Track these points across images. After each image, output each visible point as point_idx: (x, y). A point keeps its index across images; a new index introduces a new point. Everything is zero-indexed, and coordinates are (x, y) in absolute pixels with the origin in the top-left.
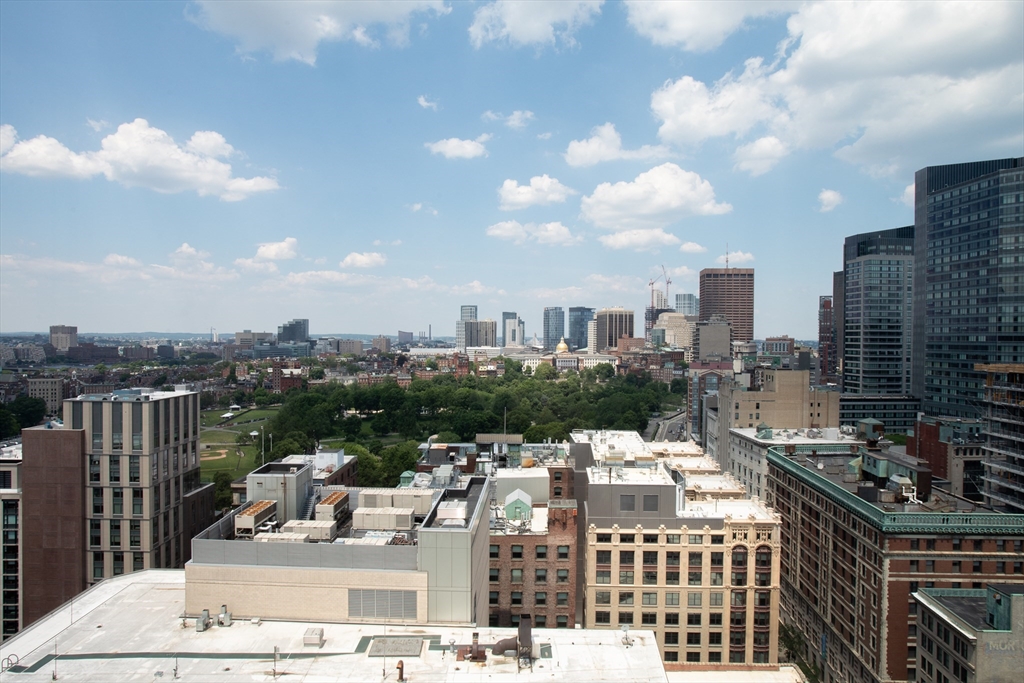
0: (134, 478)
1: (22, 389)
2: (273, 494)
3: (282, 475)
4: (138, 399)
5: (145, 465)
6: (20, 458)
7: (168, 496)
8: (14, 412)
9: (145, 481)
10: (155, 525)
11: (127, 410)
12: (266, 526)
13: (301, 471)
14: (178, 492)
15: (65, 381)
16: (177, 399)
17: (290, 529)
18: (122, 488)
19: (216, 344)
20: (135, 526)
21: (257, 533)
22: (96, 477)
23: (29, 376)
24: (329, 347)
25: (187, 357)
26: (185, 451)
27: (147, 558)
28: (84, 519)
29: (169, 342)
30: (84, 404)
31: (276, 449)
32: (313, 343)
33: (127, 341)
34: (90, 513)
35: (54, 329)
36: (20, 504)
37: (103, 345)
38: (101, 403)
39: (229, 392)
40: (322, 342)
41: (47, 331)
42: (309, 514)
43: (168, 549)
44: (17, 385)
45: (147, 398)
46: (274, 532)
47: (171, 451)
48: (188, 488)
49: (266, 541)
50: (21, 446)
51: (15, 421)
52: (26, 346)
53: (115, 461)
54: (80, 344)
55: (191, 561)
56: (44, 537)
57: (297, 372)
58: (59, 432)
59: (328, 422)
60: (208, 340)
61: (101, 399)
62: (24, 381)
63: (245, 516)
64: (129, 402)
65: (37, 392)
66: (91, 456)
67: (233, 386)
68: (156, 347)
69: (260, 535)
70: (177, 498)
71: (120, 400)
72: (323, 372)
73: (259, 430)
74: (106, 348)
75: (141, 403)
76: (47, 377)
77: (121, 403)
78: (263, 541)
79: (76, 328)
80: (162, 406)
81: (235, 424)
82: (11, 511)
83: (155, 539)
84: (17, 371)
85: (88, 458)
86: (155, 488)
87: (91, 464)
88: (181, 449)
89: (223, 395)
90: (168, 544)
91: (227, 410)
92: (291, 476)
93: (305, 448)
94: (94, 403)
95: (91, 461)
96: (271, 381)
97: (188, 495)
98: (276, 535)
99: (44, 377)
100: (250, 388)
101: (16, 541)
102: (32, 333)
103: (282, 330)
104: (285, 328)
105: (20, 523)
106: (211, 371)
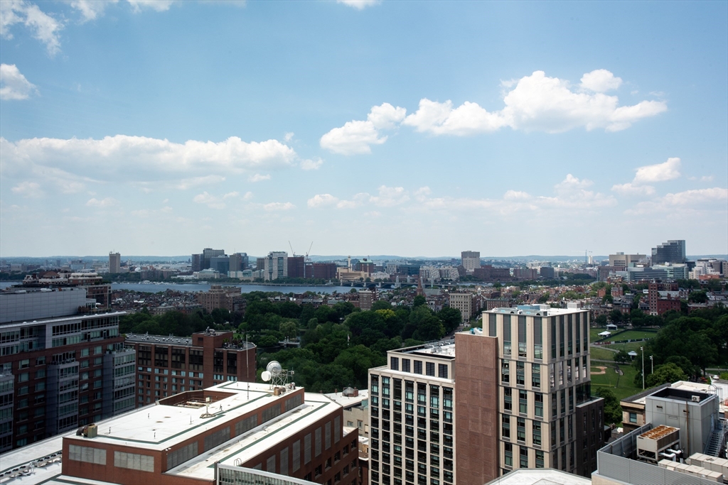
0: (536, 384)
1: (445, 301)
2: (675, 421)
3: (685, 403)
4: (538, 314)
5: (544, 372)
6: (454, 356)
7: (563, 405)
8: (441, 319)
9: (544, 388)
10: (553, 429)
11: (530, 322)
12: (670, 453)
13: (704, 402)
14: (571, 402)
15: (474, 296)
16: (570, 315)
17: (698, 463)
18: (526, 391)
19: (591, 266)
20: (536, 426)
21: (661, 458)
22: (506, 378)
23: (449, 291)
24: (709, 270)
25: (565, 278)
26: (577, 364)
27: (547, 457)
28: (498, 412)
29: (550, 263)
30: (497, 316)
31: (658, 372)
32: (691, 265)
33: (516, 263)
34: (502, 409)
35: (464, 254)
36: (454, 391)
37: (498, 267)
38: (510, 315)
39: (605, 312)
40: (702, 264)
41: (459, 256)
42: (718, 450)
43: (564, 454)
44: (442, 298)
45: (545, 313)
46: (678, 461)
47: (566, 363)
48: (580, 400)
49: (672, 469)
50: (454, 345)
51: (442, 325)
52: (446, 268)
53: (520, 365)
54: (482, 266)
55: (597, 472)
56: (470, 422)
57: (674, 294)
58: (480, 337)
59: (715, 349)
60: (583, 262)
61: (509, 312)
62: (446, 295)
63: (647, 438)
64: (531, 316)
65: (455, 304)
66: (502, 360)
67: (610, 305)
68: (539, 268)
69: (664, 462)
70: (571, 408)
71: (524, 314)
72: (705, 296)
73: (638, 351)
74: (500, 269)
75: (541, 318)
76: (462, 292)
77: (525, 317)
78: (668, 468)
79: (479, 253)
80: (557, 320)
81: (613, 343)
82: (448, 397)
83: (553, 442)
84: (441, 287)
85: (500, 361)
86: (553, 395)
87: (502, 366)
88: (573, 362)
89: (600, 314)
90: (564, 448)
91: (605, 329)
92: (696, 405)
93: (690, 375)
94: (504, 315)
95: (502, 364)
96: (647, 302)
97: (580, 406)
98: (681, 466)
99: (459, 292)
100: (626, 308)
101: (451, 421)
102: (449, 258)
103: (656, 252)
104: (659, 249)
105: (454, 407)
106: (588, 291)
